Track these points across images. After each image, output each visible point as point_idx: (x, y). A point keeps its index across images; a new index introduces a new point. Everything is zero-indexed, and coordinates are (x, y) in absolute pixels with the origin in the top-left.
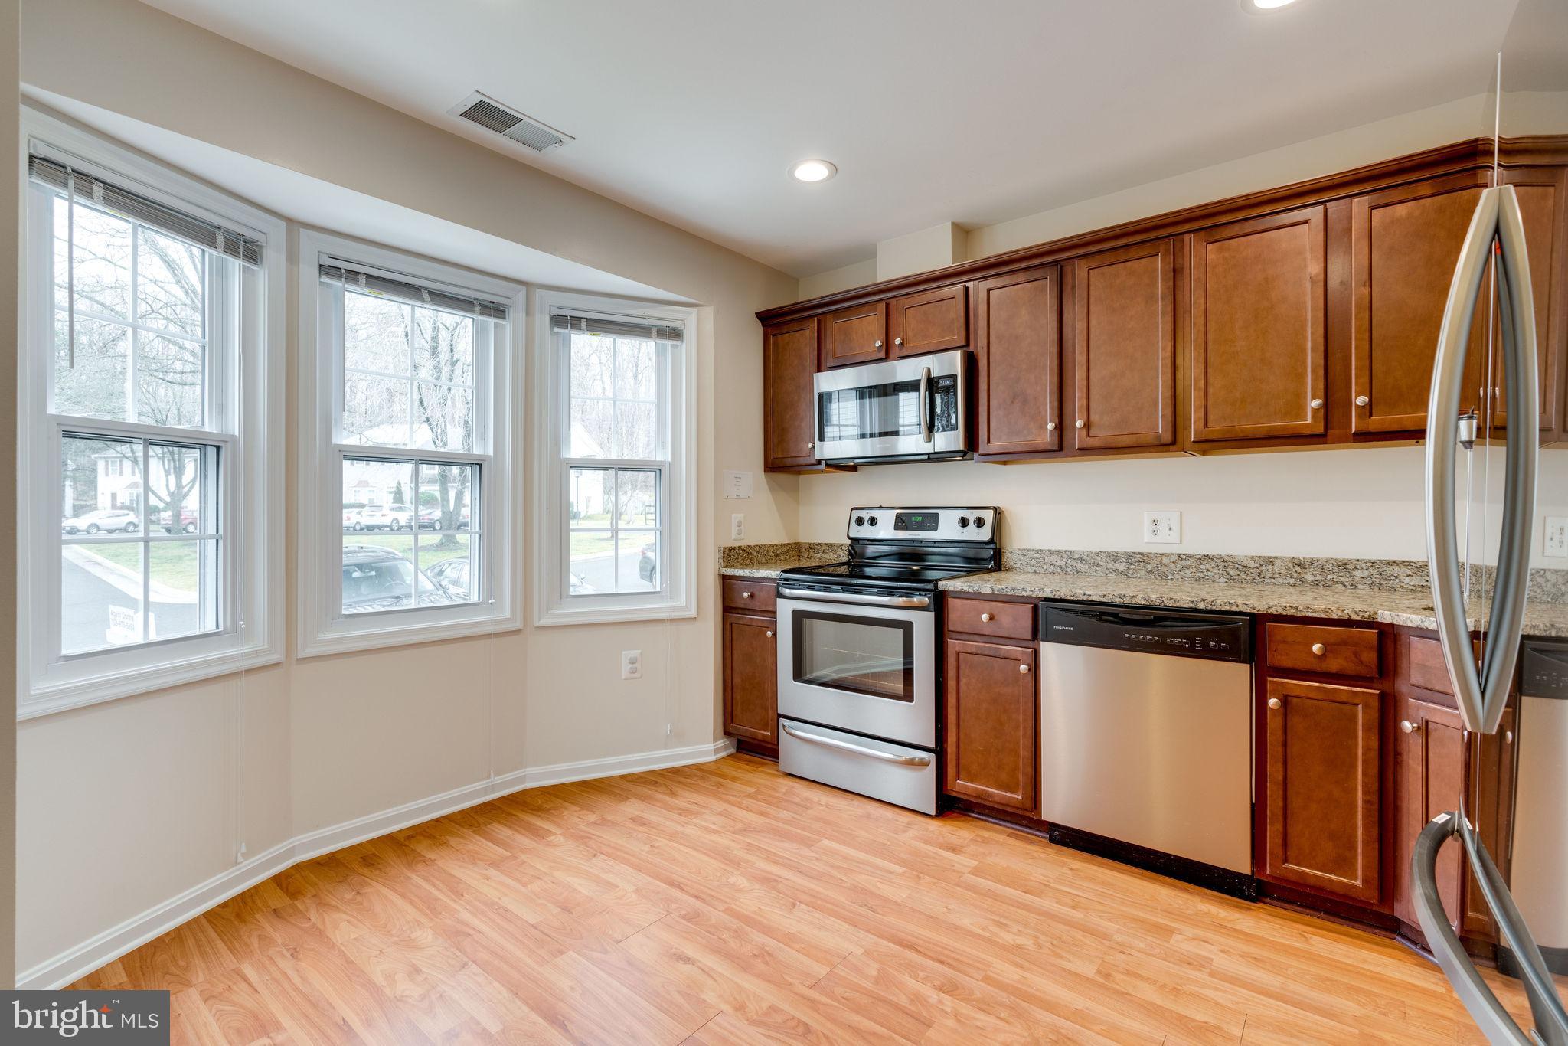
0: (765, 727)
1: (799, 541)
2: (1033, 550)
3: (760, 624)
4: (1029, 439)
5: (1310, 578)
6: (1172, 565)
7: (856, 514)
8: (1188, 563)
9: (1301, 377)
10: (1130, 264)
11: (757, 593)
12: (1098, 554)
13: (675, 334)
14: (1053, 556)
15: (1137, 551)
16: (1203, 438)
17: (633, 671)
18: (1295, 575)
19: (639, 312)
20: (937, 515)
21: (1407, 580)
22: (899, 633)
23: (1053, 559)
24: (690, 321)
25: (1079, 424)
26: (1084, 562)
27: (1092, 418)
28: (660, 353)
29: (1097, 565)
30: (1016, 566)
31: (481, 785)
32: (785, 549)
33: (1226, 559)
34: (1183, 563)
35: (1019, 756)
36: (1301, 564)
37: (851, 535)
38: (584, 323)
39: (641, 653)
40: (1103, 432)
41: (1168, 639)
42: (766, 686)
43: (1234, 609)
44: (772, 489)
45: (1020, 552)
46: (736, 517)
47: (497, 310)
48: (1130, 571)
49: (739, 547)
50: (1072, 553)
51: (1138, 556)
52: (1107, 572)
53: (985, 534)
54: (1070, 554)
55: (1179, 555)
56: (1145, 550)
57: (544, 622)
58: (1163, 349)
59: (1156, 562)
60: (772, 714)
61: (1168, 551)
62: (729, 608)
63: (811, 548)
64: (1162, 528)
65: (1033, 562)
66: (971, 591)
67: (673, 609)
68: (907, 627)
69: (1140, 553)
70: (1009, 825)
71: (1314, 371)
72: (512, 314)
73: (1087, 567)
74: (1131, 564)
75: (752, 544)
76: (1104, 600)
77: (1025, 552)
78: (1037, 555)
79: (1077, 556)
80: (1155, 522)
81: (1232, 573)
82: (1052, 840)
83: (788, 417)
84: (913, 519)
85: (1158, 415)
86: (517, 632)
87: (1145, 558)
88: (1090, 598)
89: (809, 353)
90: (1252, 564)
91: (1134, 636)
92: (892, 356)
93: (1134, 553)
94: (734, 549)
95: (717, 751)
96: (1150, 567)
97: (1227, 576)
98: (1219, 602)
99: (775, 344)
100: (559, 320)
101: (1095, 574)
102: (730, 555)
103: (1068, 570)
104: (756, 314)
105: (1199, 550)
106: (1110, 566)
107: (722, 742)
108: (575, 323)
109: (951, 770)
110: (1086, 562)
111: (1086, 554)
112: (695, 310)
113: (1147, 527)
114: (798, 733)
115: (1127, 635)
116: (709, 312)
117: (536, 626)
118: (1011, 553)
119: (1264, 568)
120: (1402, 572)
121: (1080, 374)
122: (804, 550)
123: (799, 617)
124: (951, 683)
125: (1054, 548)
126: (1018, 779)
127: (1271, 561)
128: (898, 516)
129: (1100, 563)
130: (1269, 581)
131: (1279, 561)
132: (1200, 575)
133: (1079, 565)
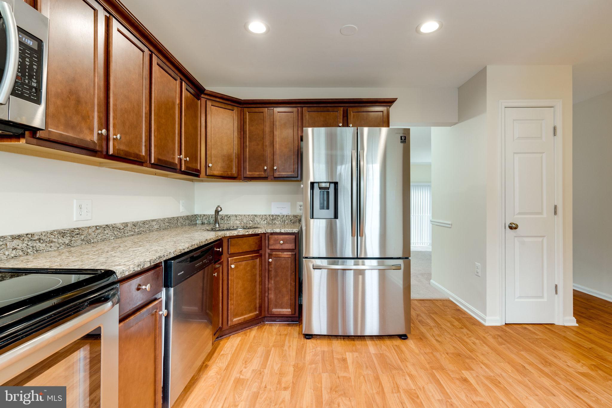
4: (81, 135)
5: (137, 230)
6: (93, 233)
8: (100, 231)
9: (175, 143)
12: (51, 233)
15: (75, 227)
18: (133, 230)
26: (42, 241)
29: (52, 242)
33: (114, 226)
34: (98, 231)
36: (135, 225)
50: (32, 235)
51: (77, 230)
52: (58, 246)
54: (30, 237)
55: (96, 227)
56: (79, 226)
59: (85, 233)
61: (91, 225)
64: (84, 210)
69: (78, 229)
71: (178, 143)
73: (44, 245)
74: (73, 237)
79: (36, 237)
80: (80, 207)
81: (116, 233)
87: (81, 231)
90: (122, 227)
96: (83, 237)
97: (114, 236)
101: (50, 249)
103: (29, 251)
105: (103, 222)
106: (60, 241)
111: (44, 234)
113: (75, 210)
115: (196, 266)
119: (125, 228)
120: (154, 223)
125: (16, 233)
127: (127, 225)
129: (54, 240)
130: (126, 235)
131: (129, 225)
132: (104, 237)
133: (38, 245)
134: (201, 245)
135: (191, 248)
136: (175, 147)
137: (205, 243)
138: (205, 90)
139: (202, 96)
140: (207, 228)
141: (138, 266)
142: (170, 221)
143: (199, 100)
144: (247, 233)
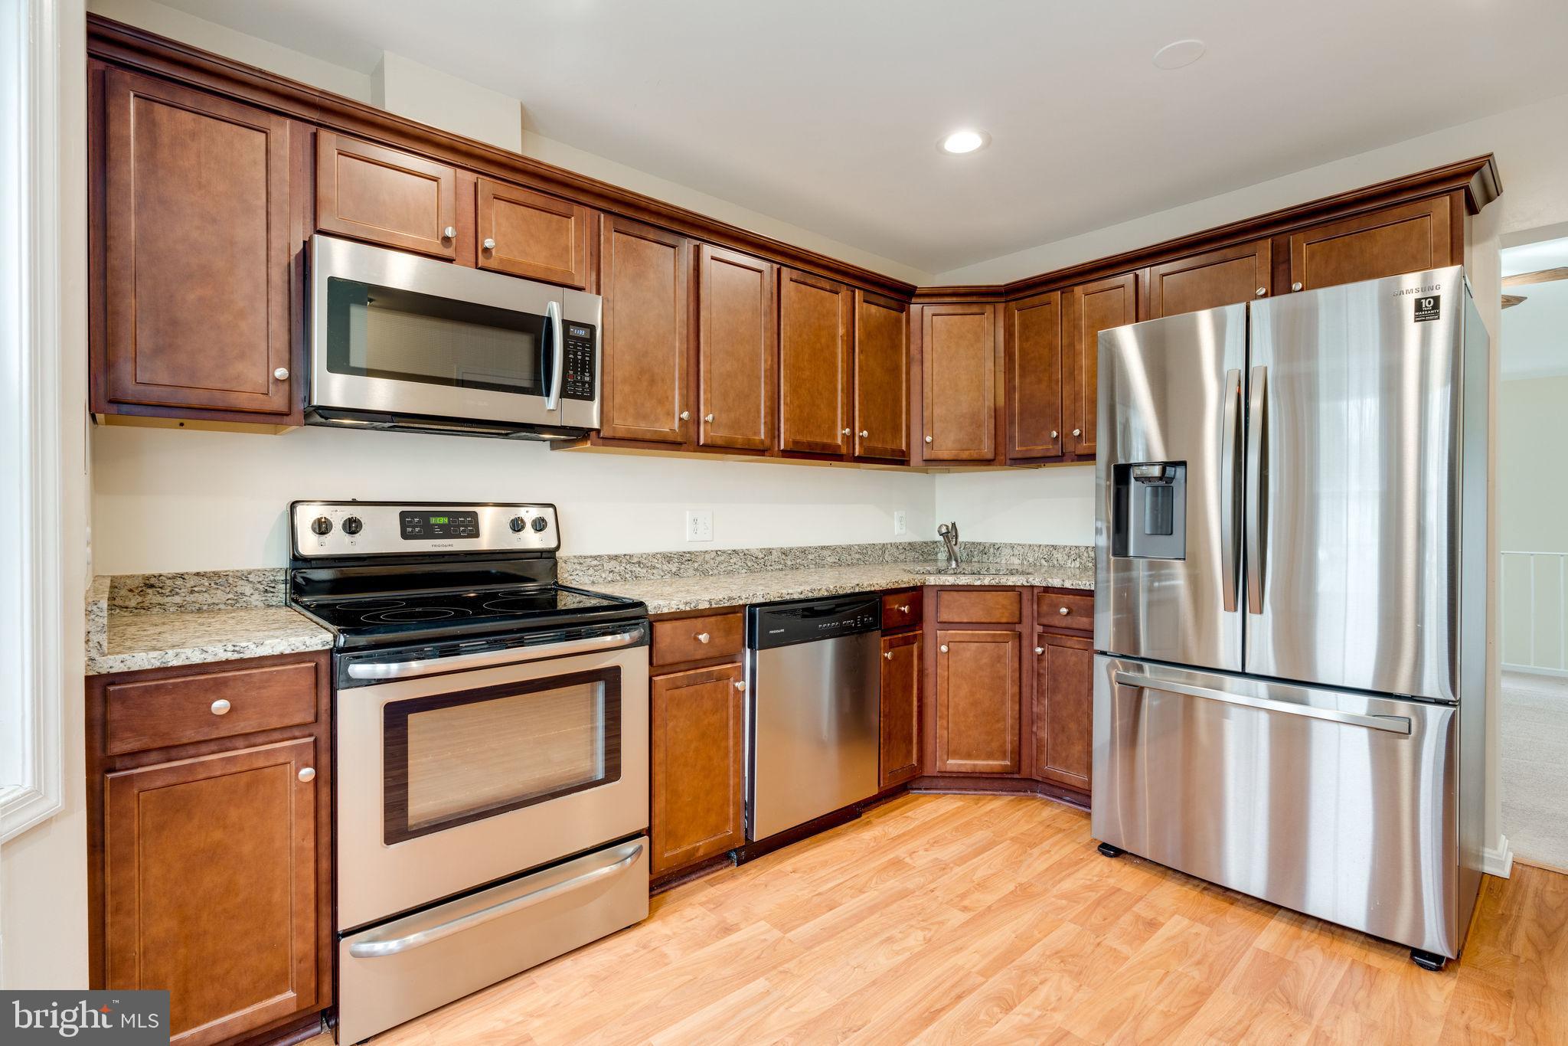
2: (591, 557)
3: (261, 763)
5: (789, 563)
6: (712, 562)
7: (309, 513)
8: (723, 558)
9: (835, 409)
12: (654, 556)
14: (613, 563)
15: (685, 550)
18: (782, 562)
20: (475, 515)
21: (829, 559)
22: (598, 685)
25: (708, 418)
26: (642, 566)
27: (713, 414)
29: (654, 568)
30: (571, 578)
33: (747, 552)
36: (785, 553)
37: (301, 553)
40: (721, 430)
45: (576, 561)
50: (631, 556)
51: (688, 555)
52: (662, 574)
53: (542, 541)
54: (628, 558)
55: (716, 552)
56: (692, 549)
59: (700, 559)
61: (709, 548)
63: (152, 586)
64: (701, 526)
68: (611, 678)
69: (689, 553)
71: (842, 408)
73: (645, 571)
74: (682, 563)
78: (595, 562)
79: (635, 560)
80: (695, 521)
81: (749, 564)
84: (433, 520)
87: (693, 556)
90: (761, 556)
93: (684, 552)
96: (696, 565)
97: (747, 568)
101: (652, 577)
103: (627, 576)
104: (99, 15)
105: (728, 545)
106: (665, 567)
109: (658, 845)
110: (644, 565)
111: (644, 556)
113: (690, 526)
118: (565, 562)
119: (766, 558)
120: (826, 553)
122: (123, 592)
123: (396, 717)
125: (613, 552)
127: (770, 552)
128: (403, 515)
129: (657, 565)
130: (769, 568)
131: (774, 552)
132: (730, 568)
133: (638, 570)
134: (841, 592)
135: (810, 595)
136: (836, 415)
137: (852, 590)
138: (916, 287)
139: (913, 300)
140: (928, 568)
141: (686, 603)
142: (865, 551)
143: (902, 312)
144: (978, 583)
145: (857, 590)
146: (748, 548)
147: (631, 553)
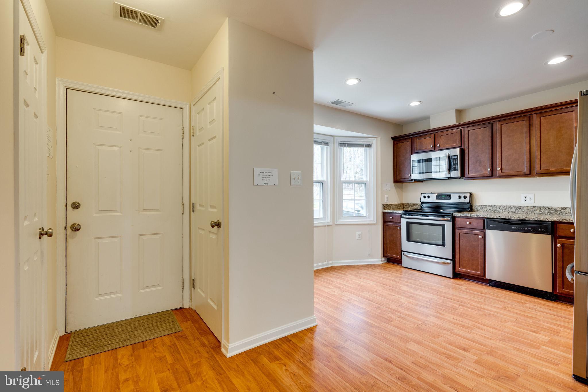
0: (397, 254)
1: (403, 203)
2: (483, 205)
3: (396, 226)
4: (482, 173)
6: (531, 210)
7: (423, 195)
8: (537, 209)
10: (515, 123)
11: (394, 217)
12: (505, 206)
13: (370, 146)
14: (490, 207)
15: (519, 205)
16: (540, 173)
17: (359, 237)
19: (361, 141)
20: (450, 195)
22: (441, 227)
23: (490, 208)
24: (374, 142)
25: (498, 169)
27: (503, 167)
28: (365, 151)
29: (505, 210)
30: (477, 210)
31: (324, 263)
32: (399, 205)
33: (550, 208)
34: (535, 209)
35: (479, 261)
37: (421, 201)
38: (347, 145)
39: (362, 233)
40: (506, 172)
41: (526, 229)
42: (397, 243)
43: (547, 220)
44: (395, 187)
45: (479, 206)
46: (386, 196)
47: (327, 144)
48: (517, 211)
49: (387, 204)
50: (496, 206)
52: (509, 212)
53: (467, 200)
55: (533, 207)
56: (522, 205)
57: (337, 223)
58: (526, 147)
59: (525, 209)
60: (399, 251)
61: (530, 205)
62: (385, 221)
63: (408, 205)
64: (528, 198)
65: (483, 209)
66: (464, 216)
67: (370, 221)
68: (443, 226)
69: (520, 206)
70: (476, 282)
72: (330, 144)
74: (517, 209)
75: (391, 204)
76: (506, 218)
77: (480, 206)
78: (485, 207)
79: (498, 207)
80: (525, 197)
81: (552, 212)
82: (490, 285)
83: (402, 167)
84: (442, 196)
85: (524, 166)
86: (331, 225)
87: (522, 208)
88: (501, 218)
89: (409, 148)
91: (515, 228)
92: (436, 149)
93: (518, 206)
94: (386, 205)
95: (382, 261)
96: (523, 210)
97: (550, 213)
98: (542, 218)
99: (397, 146)
100: (341, 145)
102: (385, 206)
103: (495, 210)
104: (391, 138)
106: (510, 210)
107: (383, 259)
108: (345, 145)
109: (457, 265)
110: (501, 209)
111: (501, 206)
112: (375, 139)
113: (523, 198)
114: (408, 255)
115: (513, 227)
116: (379, 139)
117: (335, 224)
118: (476, 206)
121: (499, 155)
122: (405, 205)
123: (408, 224)
124: (457, 242)
125: (491, 204)
126: (479, 268)
127: (565, 208)
128: (437, 195)
131: (568, 208)
132: (541, 212)
133: (499, 210)
134: (527, 219)
135: (510, 218)
137: (533, 219)
145: (536, 219)
146: (551, 206)
147: (497, 205)
